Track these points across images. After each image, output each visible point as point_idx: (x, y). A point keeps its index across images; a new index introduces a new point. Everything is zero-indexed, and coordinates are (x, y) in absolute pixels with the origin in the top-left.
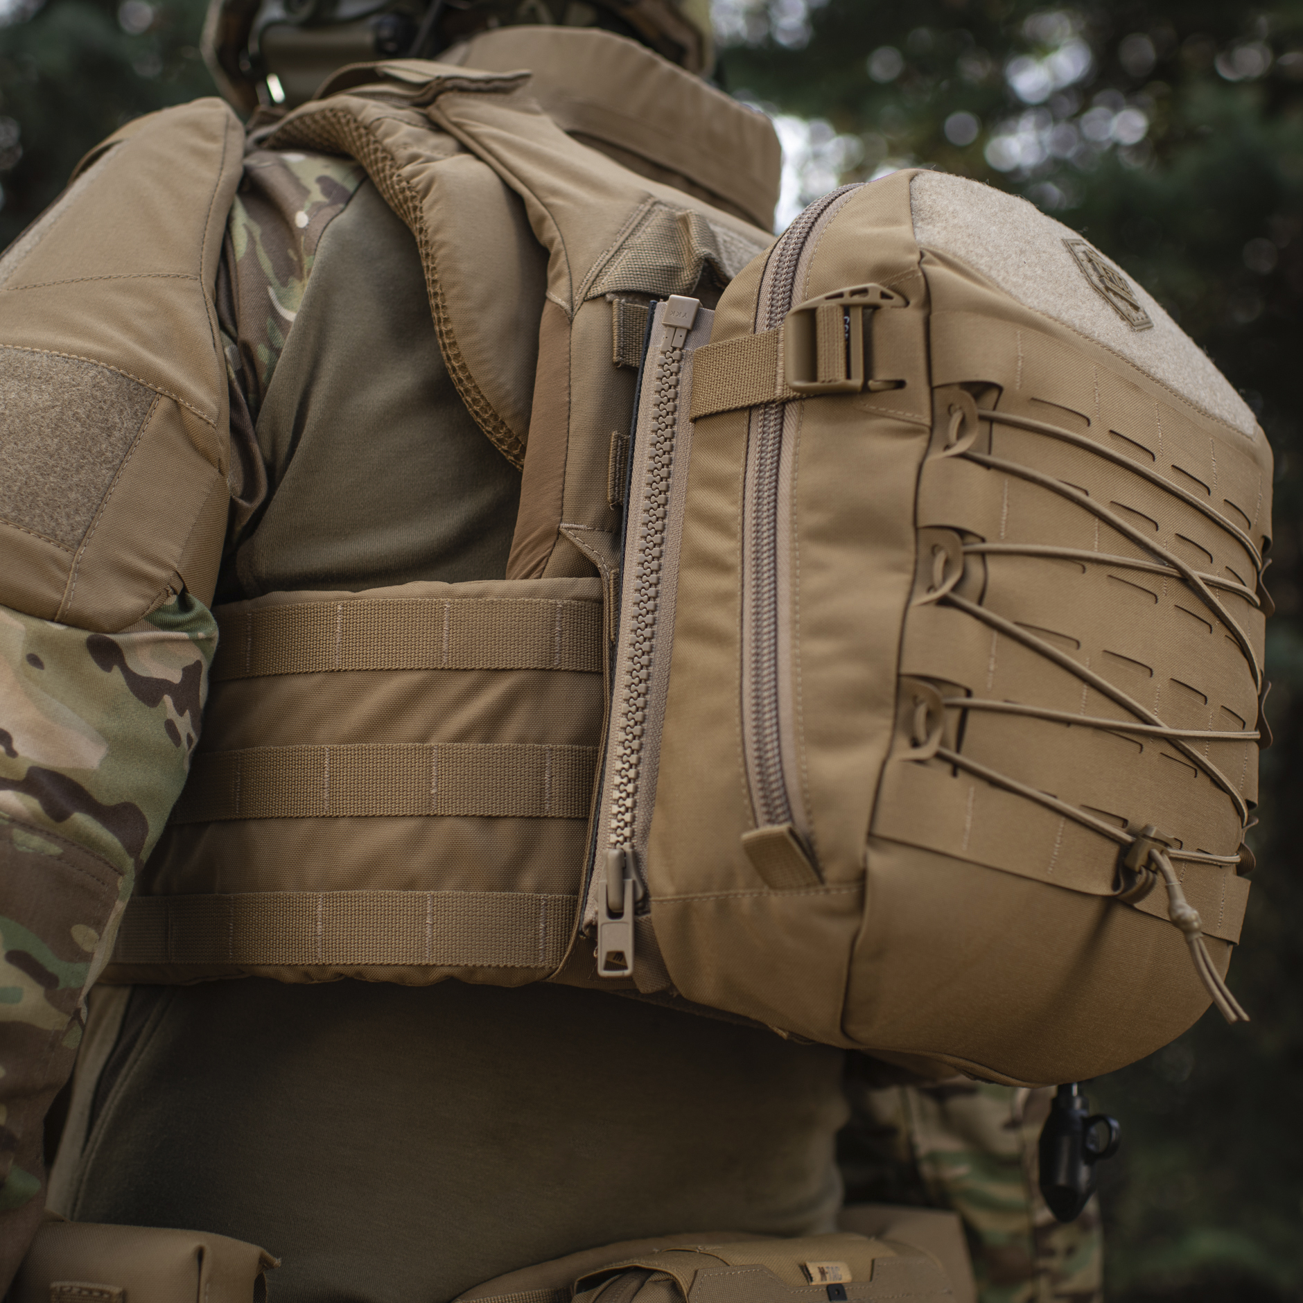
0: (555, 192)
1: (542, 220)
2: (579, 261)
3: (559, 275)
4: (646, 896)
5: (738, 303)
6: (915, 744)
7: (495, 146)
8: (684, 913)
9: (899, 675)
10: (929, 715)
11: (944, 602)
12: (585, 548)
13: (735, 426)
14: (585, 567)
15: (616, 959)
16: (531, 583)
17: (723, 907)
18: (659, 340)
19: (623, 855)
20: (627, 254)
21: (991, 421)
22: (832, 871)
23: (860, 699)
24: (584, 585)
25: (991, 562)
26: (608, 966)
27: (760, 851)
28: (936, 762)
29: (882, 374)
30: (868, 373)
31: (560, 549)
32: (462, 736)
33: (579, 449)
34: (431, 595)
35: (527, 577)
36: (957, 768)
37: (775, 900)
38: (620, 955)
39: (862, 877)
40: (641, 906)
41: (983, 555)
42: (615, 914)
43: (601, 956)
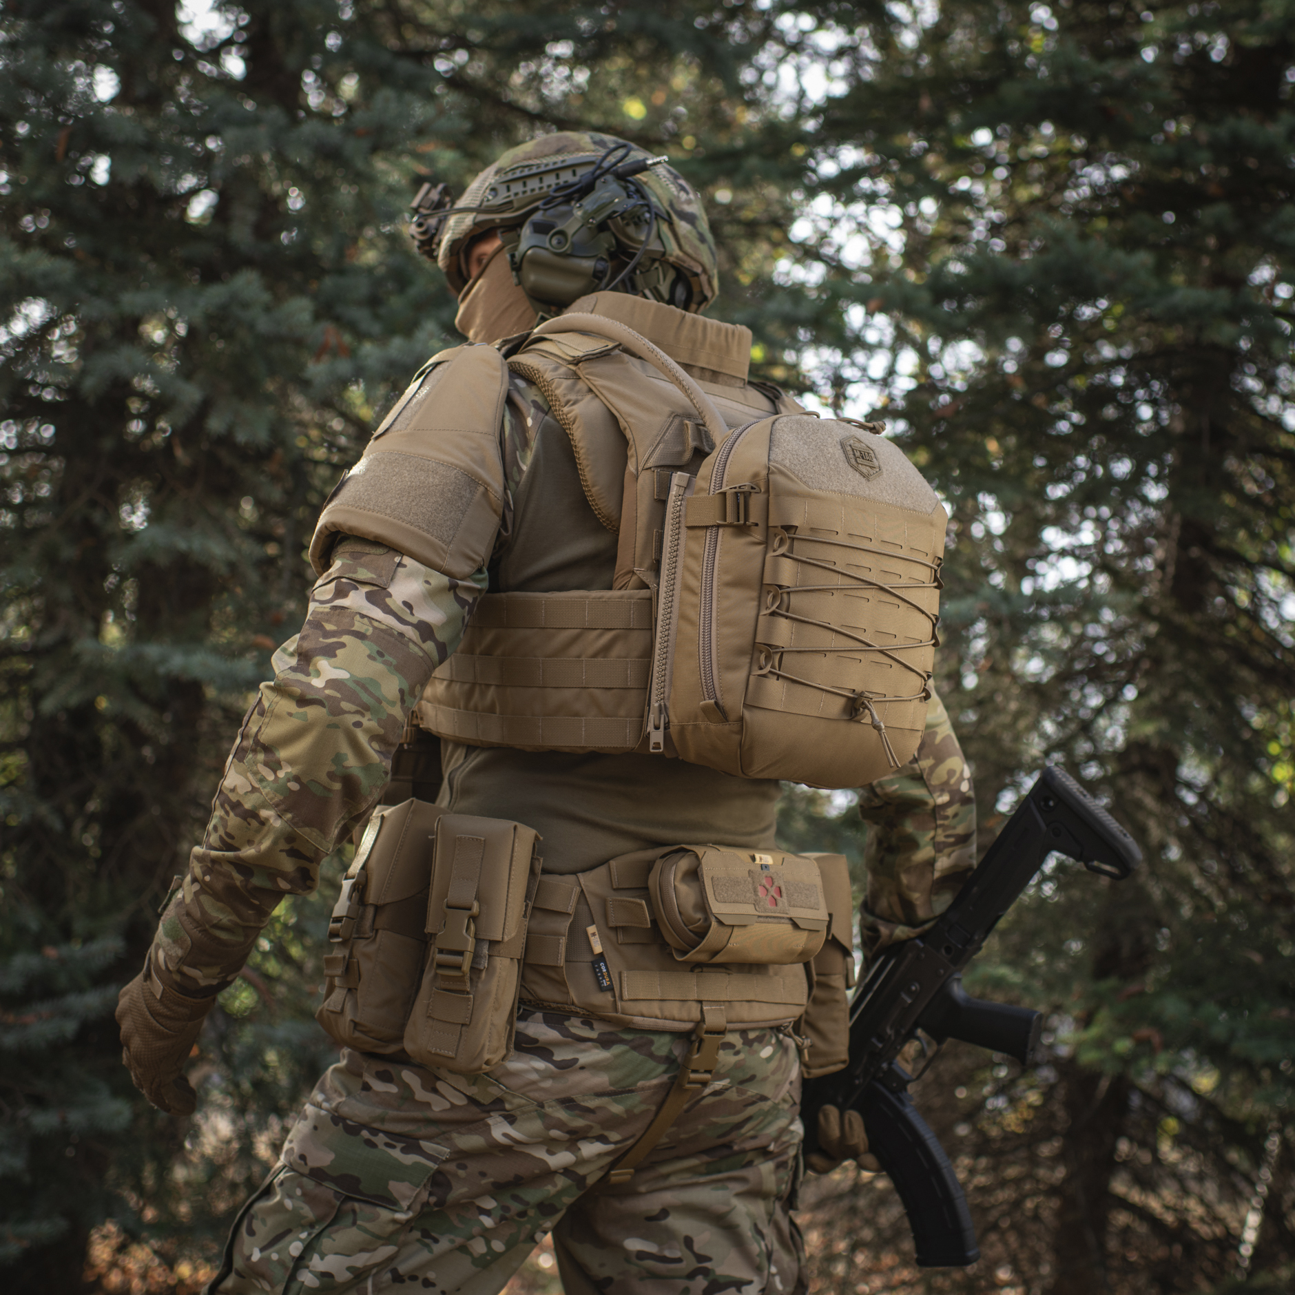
0: (630, 415)
1: (625, 429)
2: (640, 450)
3: (632, 456)
4: (669, 722)
5: (703, 478)
6: (761, 668)
7: (604, 392)
8: (682, 730)
9: (754, 643)
10: (766, 658)
11: (773, 614)
12: (644, 579)
13: (701, 533)
14: (644, 586)
15: (657, 746)
16: (622, 592)
17: (696, 727)
18: (674, 491)
19: (660, 705)
20: (661, 446)
21: (793, 539)
22: (732, 717)
23: (740, 652)
24: (644, 593)
25: (792, 596)
26: (654, 748)
27: (706, 710)
28: (770, 675)
29: (752, 520)
30: (746, 518)
31: (634, 578)
32: (595, 655)
33: (641, 536)
34: (581, 597)
35: (620, 589)
36: (779, 677)
37: (713, 726)
38: (659, 744)
39: (741, 719)
40: (667, 727)
41: (788, 593)
42: (657, 728)
43: (651, 745)
